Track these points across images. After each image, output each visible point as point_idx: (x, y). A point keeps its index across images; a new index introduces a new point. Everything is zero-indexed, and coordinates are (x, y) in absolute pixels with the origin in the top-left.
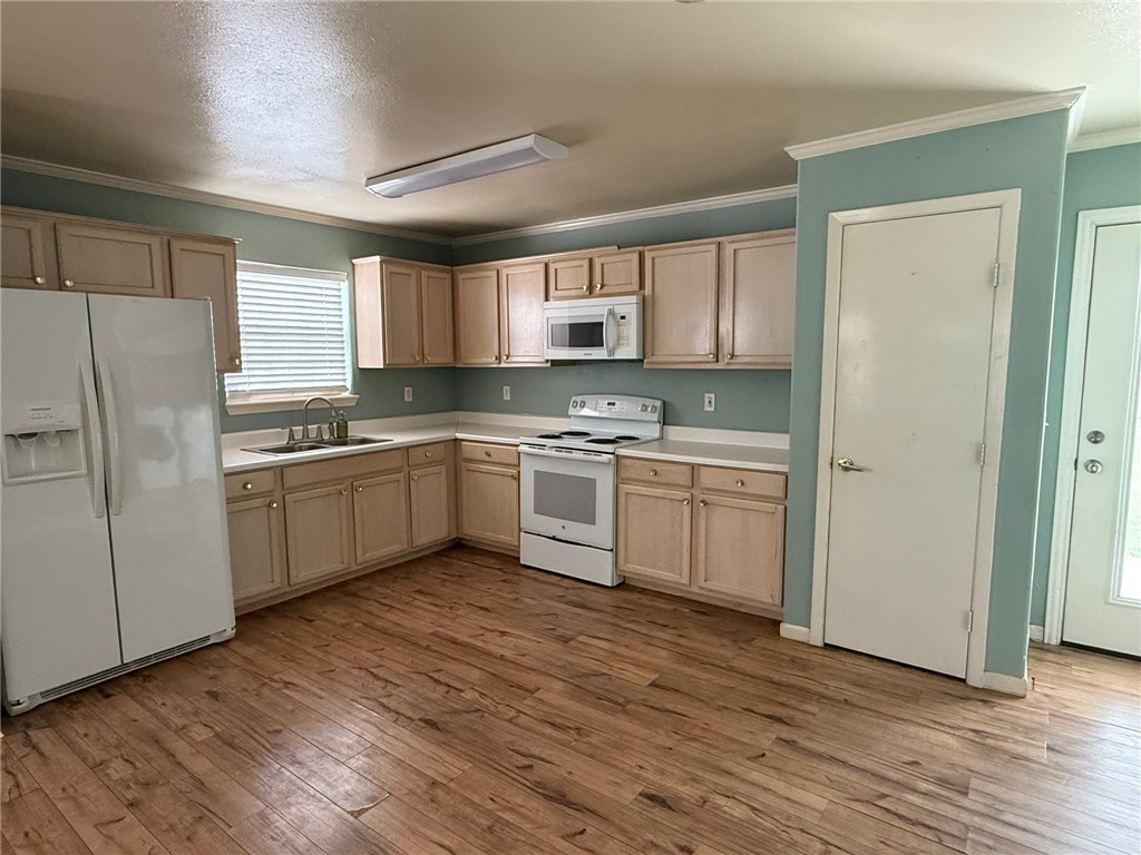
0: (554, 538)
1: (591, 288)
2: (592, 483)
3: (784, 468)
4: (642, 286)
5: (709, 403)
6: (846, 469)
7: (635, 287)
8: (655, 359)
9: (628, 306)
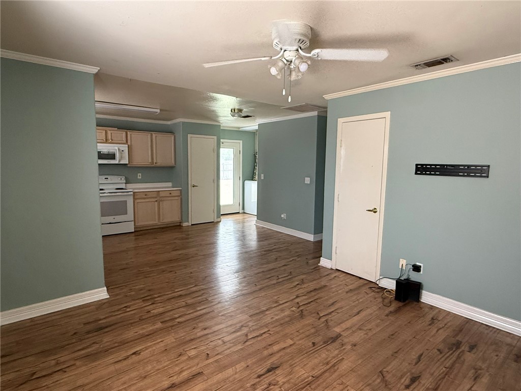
0: (110, 223)
1: (106, 140)
2: (125, 202)
3: (180, 189)
4: (127, 141)
5: (139, 176)
6: (193, 187)
7: (125, 142)
8: (132, 164)
9: (125, 148)
